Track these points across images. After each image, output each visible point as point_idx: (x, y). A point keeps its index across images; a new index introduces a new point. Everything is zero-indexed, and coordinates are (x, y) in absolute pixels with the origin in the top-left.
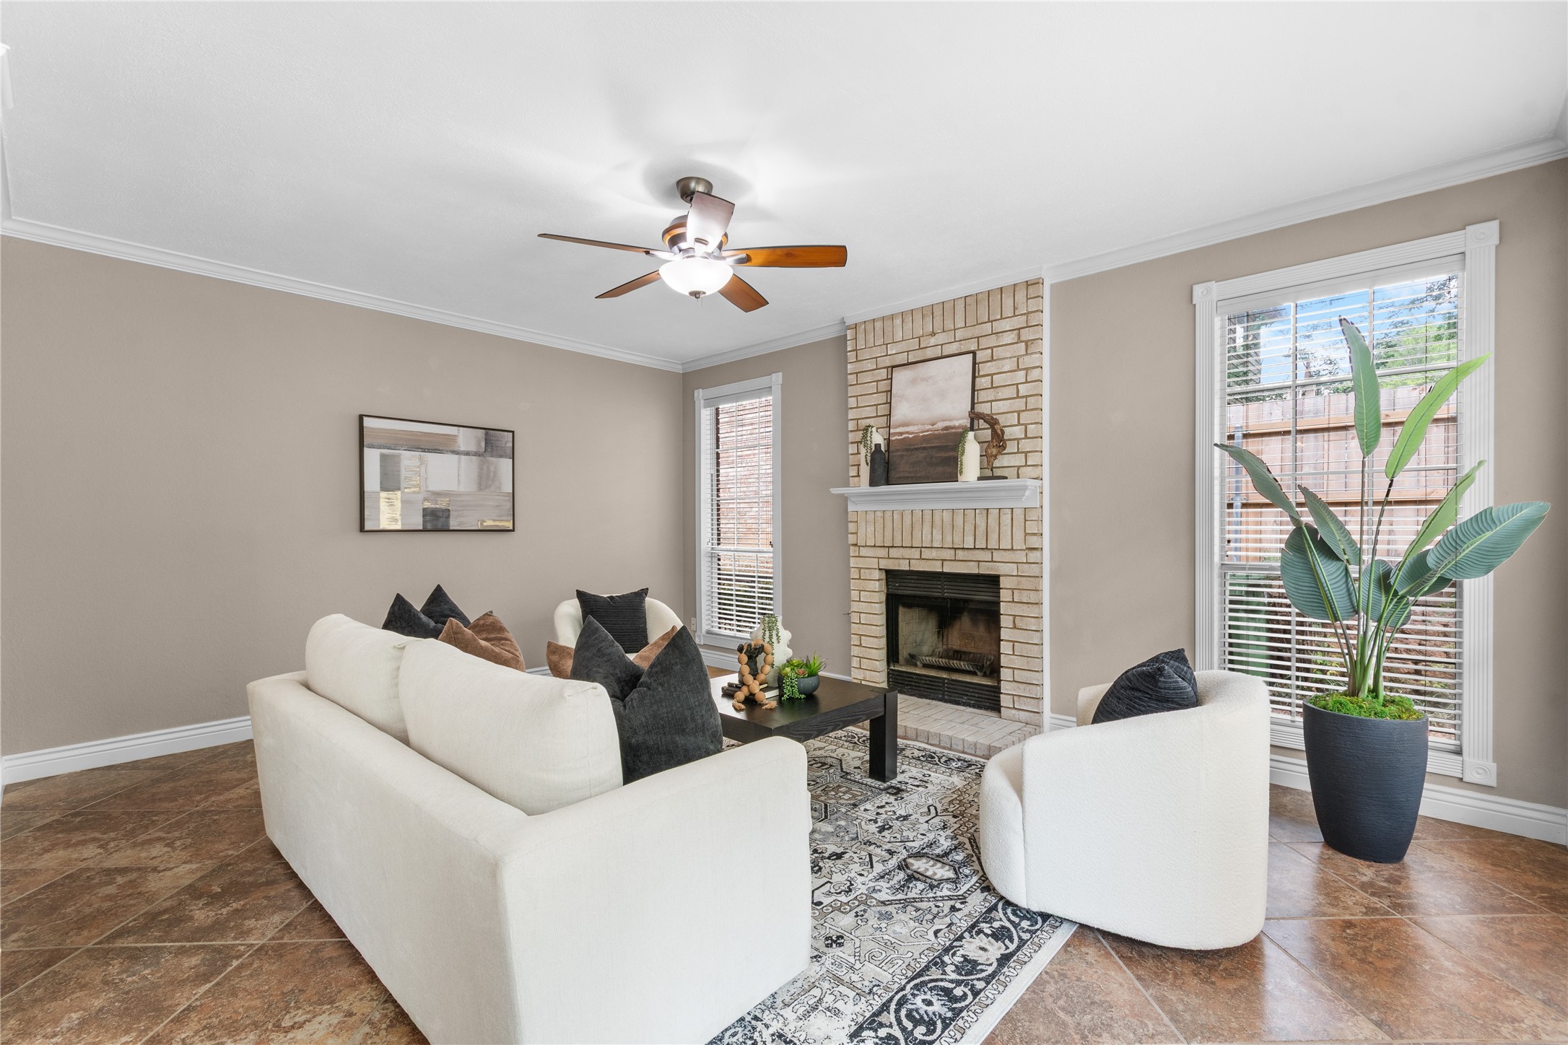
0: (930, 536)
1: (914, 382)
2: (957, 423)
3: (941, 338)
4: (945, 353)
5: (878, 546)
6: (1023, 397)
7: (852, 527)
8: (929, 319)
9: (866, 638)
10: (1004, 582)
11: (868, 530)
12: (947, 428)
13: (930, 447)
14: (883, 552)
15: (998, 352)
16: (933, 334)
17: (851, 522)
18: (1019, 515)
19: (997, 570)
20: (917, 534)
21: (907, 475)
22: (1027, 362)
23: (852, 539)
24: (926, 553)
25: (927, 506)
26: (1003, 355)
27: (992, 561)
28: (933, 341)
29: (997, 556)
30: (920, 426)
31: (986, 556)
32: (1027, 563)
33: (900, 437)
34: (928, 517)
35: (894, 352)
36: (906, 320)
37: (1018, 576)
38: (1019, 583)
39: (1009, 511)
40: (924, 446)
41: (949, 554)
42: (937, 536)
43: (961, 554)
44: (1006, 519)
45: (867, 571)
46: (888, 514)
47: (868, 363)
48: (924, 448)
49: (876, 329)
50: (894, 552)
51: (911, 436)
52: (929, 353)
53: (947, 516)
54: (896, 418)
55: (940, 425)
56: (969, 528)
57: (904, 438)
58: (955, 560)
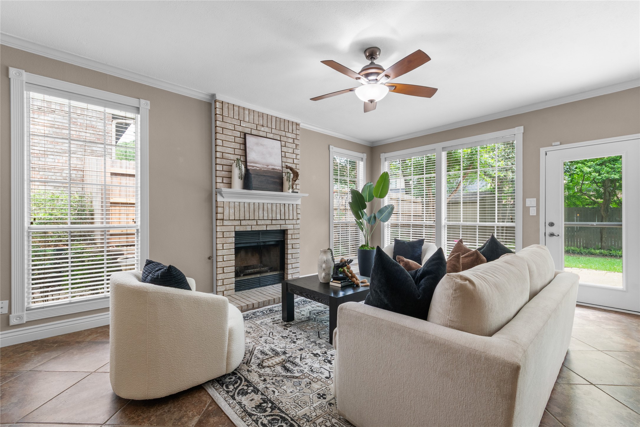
0: (262, 215)
1: (257, 144)
2: (277, 168)
3: (266, 130)
4: (268, 136)
5: (236, 220)
6: (295, 164)
7: (220, 210)
8: (261, 118)
9: (227, 268)
10: (289, 232)
11: (231, 211)
12: (273, 169)
13: (267, 176)
14: (238, 223)
15: (287, 144)
16: (263, 126)
17: (219, 207)
18: (295, 206)
19: (287, 228)
20: (256, 214)
21: (258, 186)
22: (296, 151)
23: (220, 216)
24: (260, 222)
25: (261, 201)
26: (289, 146)
27: (285, 224)
28: (262, 129)
29: (287, 222)
30: (262, 165)
31: (282, 222)
32: (296, 224)
33: (253, 168)
34: (261, 207)
35: (244, 126)
36: (250, 113)
37: (294, 229)
38: (294, 232)
39: (292, 205)
40: (264, 174)
41: (269, 222)
42: (266, 215)
43: (274, 222)
44: (291, 208)
45: (227, 233)
46: (242, 204)
47: (230, 125)
48: (264, 176)
49: (235, 110)
50: (243, 223)
51: (258, 169)
52: (261, 134)
53: (270, 206)
54: (249, 158)
55: (270, 167)
56: (278, 211)
57: (255, 169)
58: (272, 225)
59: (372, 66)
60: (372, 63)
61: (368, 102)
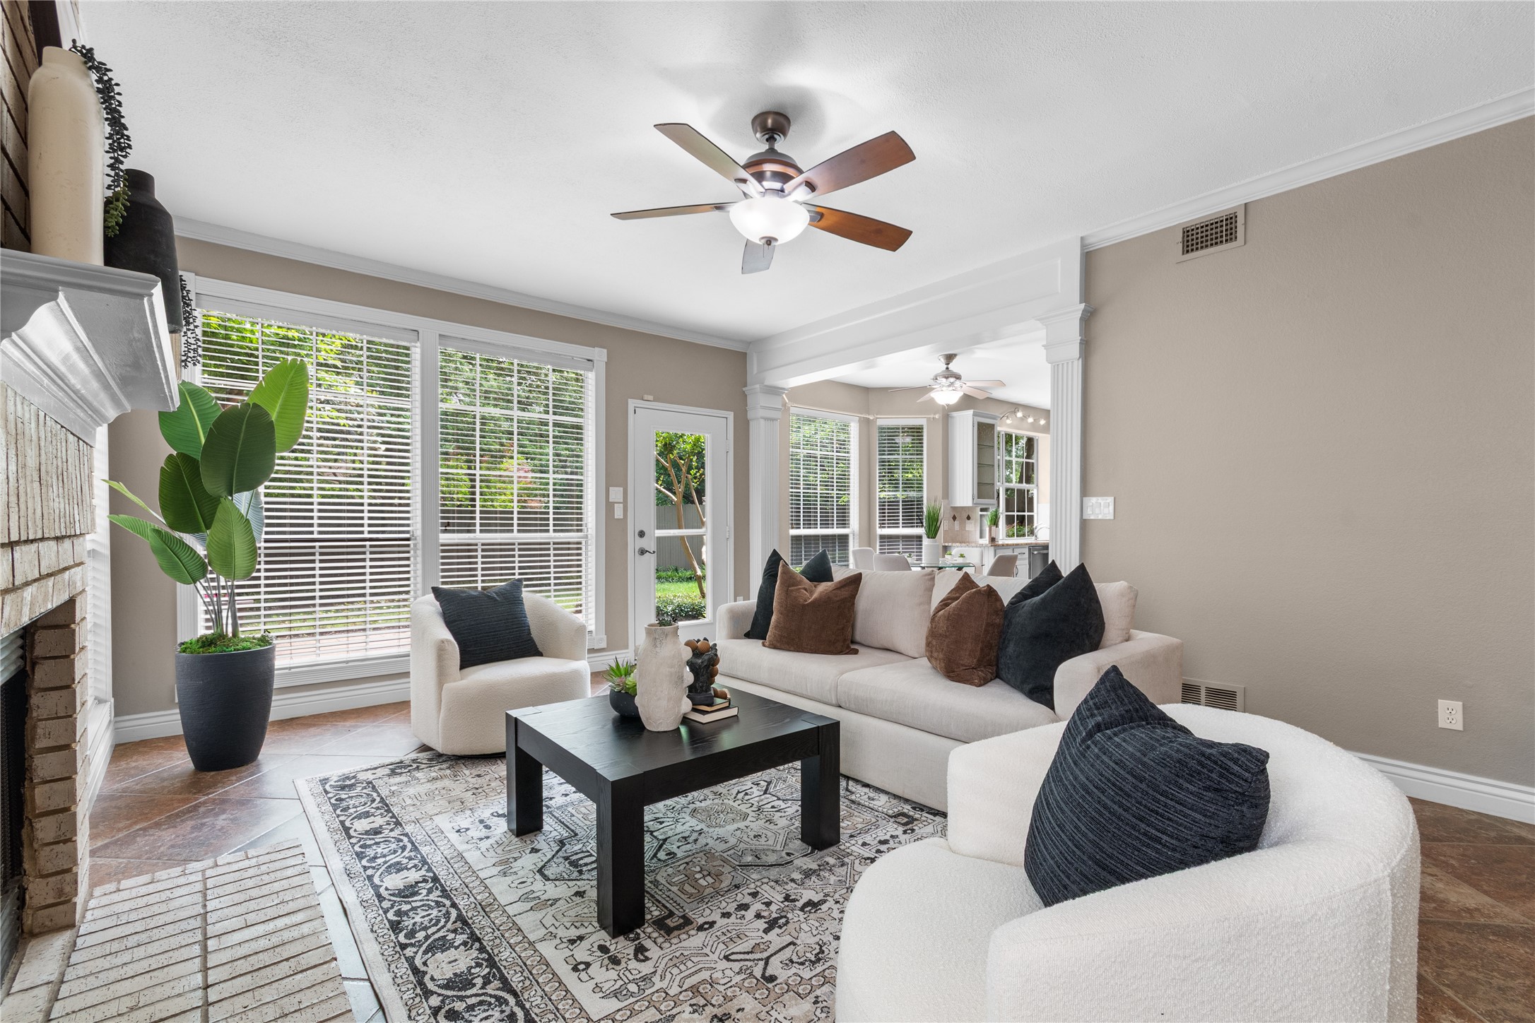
59: (772, 155)
60: (772, 150)
61: (758, 242)
